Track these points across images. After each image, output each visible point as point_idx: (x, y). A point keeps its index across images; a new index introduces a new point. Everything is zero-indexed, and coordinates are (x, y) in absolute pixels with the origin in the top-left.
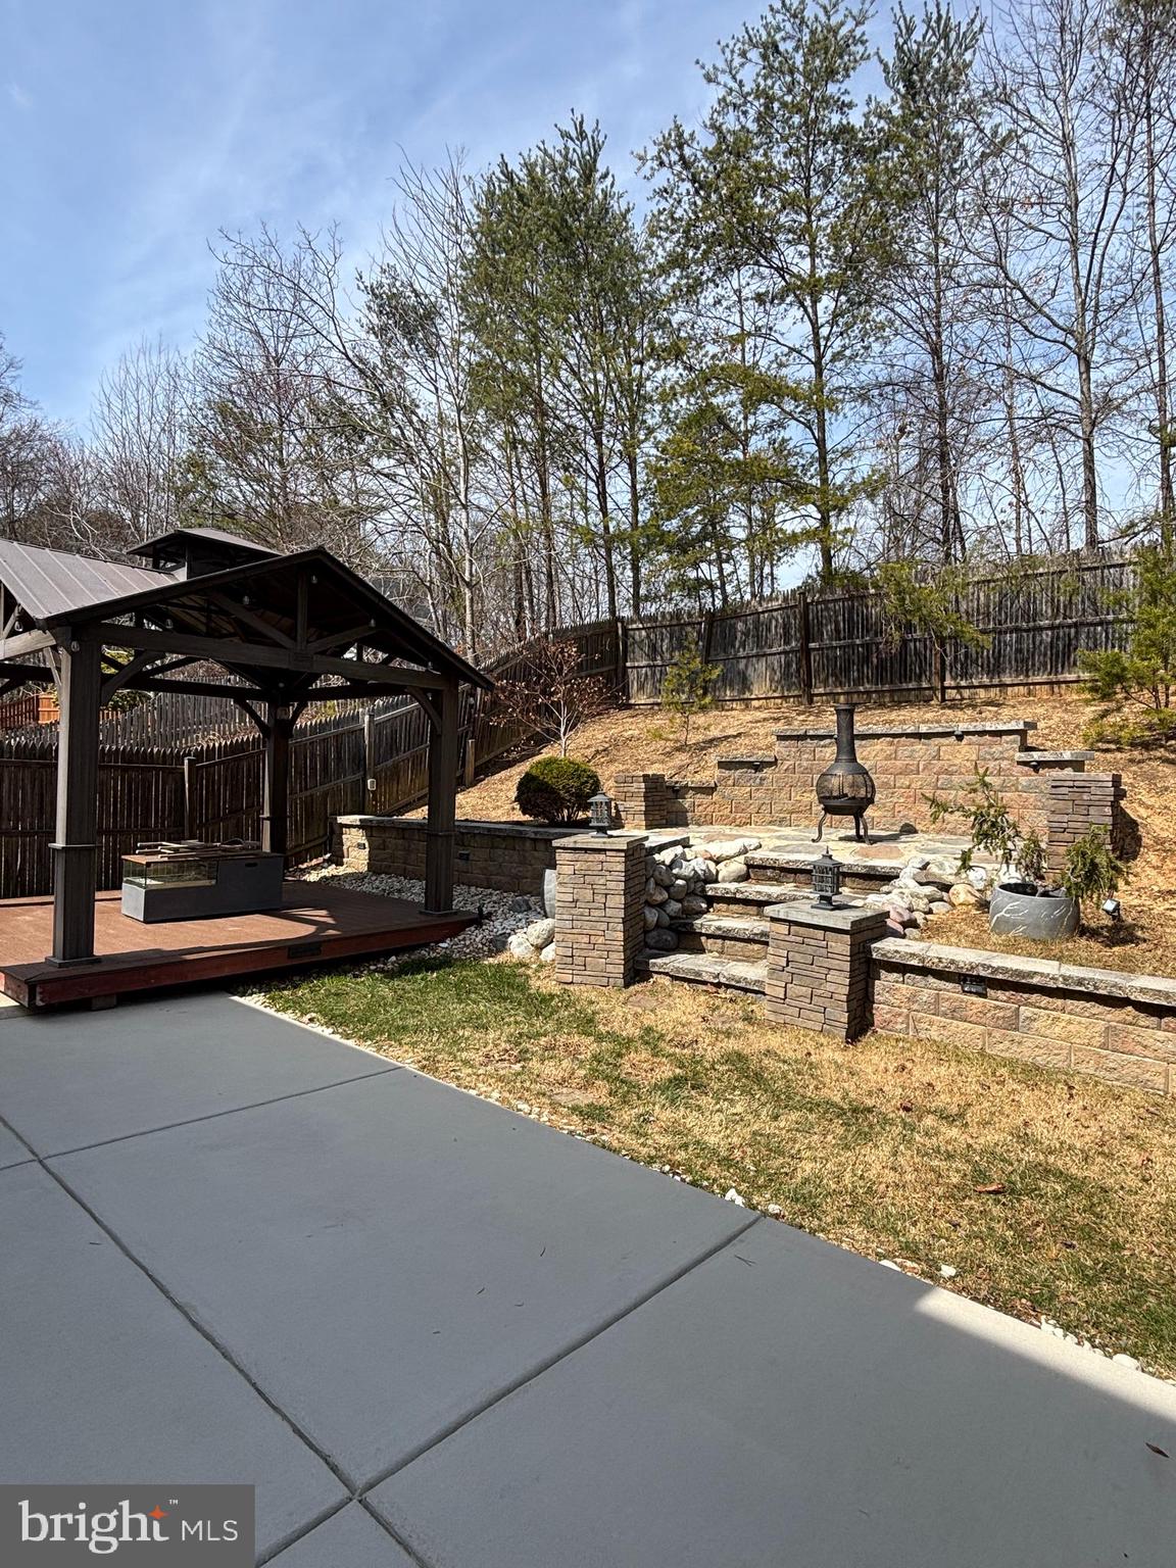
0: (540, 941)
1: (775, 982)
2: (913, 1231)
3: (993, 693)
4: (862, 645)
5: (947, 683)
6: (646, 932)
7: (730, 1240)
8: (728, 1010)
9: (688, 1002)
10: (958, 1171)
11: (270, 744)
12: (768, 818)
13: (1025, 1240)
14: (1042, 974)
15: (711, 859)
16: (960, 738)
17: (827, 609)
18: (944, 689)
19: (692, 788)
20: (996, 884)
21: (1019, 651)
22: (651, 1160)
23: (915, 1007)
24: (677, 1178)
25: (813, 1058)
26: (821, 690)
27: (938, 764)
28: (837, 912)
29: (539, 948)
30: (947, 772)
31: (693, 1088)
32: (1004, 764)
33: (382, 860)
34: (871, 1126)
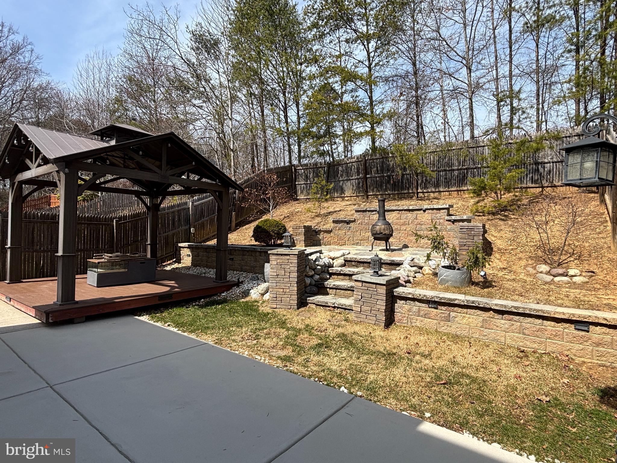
0: (263, 292)
1: (356, 305)
2: (413, 400)
3: (436, 194)
4: (387, 176)
5: (419, 191)
6: (306, 287)
7: (343, 407)
8: (338, 317)
9: (323, 314)
10: (429, 376)
11: (150, 214)
12: (352, 242)
13: (456, 402)
14: (459, 300)
15: (330, 258)
16: (424, 211)
17: (373, 162)
18: (418, 193)
19: (323, 231)
20: (440, 266)
21: (446, 178)
22: (310, 376)
23: (411, 313)
24: (321, 383)
25: (372, 335)
26: (371, 194)
27: (416, 222)
28: (380, 277)
29: (263, 295)
30: (420, 224)
31: (326, 348)
32: (441, 221)
33: (197, 261)
34: (395, 360)
